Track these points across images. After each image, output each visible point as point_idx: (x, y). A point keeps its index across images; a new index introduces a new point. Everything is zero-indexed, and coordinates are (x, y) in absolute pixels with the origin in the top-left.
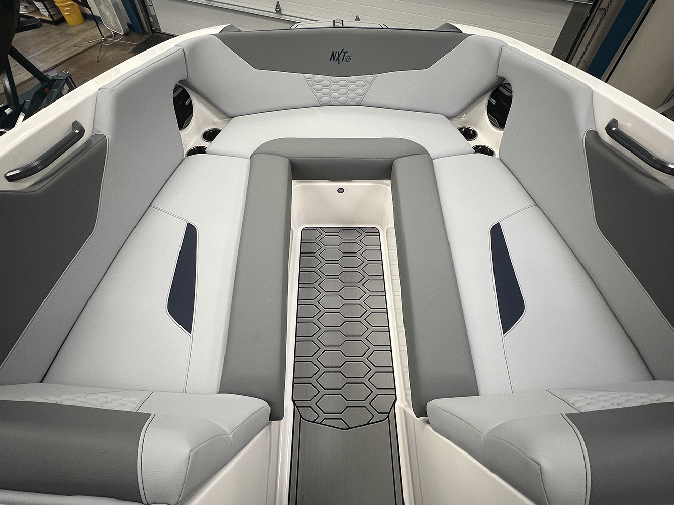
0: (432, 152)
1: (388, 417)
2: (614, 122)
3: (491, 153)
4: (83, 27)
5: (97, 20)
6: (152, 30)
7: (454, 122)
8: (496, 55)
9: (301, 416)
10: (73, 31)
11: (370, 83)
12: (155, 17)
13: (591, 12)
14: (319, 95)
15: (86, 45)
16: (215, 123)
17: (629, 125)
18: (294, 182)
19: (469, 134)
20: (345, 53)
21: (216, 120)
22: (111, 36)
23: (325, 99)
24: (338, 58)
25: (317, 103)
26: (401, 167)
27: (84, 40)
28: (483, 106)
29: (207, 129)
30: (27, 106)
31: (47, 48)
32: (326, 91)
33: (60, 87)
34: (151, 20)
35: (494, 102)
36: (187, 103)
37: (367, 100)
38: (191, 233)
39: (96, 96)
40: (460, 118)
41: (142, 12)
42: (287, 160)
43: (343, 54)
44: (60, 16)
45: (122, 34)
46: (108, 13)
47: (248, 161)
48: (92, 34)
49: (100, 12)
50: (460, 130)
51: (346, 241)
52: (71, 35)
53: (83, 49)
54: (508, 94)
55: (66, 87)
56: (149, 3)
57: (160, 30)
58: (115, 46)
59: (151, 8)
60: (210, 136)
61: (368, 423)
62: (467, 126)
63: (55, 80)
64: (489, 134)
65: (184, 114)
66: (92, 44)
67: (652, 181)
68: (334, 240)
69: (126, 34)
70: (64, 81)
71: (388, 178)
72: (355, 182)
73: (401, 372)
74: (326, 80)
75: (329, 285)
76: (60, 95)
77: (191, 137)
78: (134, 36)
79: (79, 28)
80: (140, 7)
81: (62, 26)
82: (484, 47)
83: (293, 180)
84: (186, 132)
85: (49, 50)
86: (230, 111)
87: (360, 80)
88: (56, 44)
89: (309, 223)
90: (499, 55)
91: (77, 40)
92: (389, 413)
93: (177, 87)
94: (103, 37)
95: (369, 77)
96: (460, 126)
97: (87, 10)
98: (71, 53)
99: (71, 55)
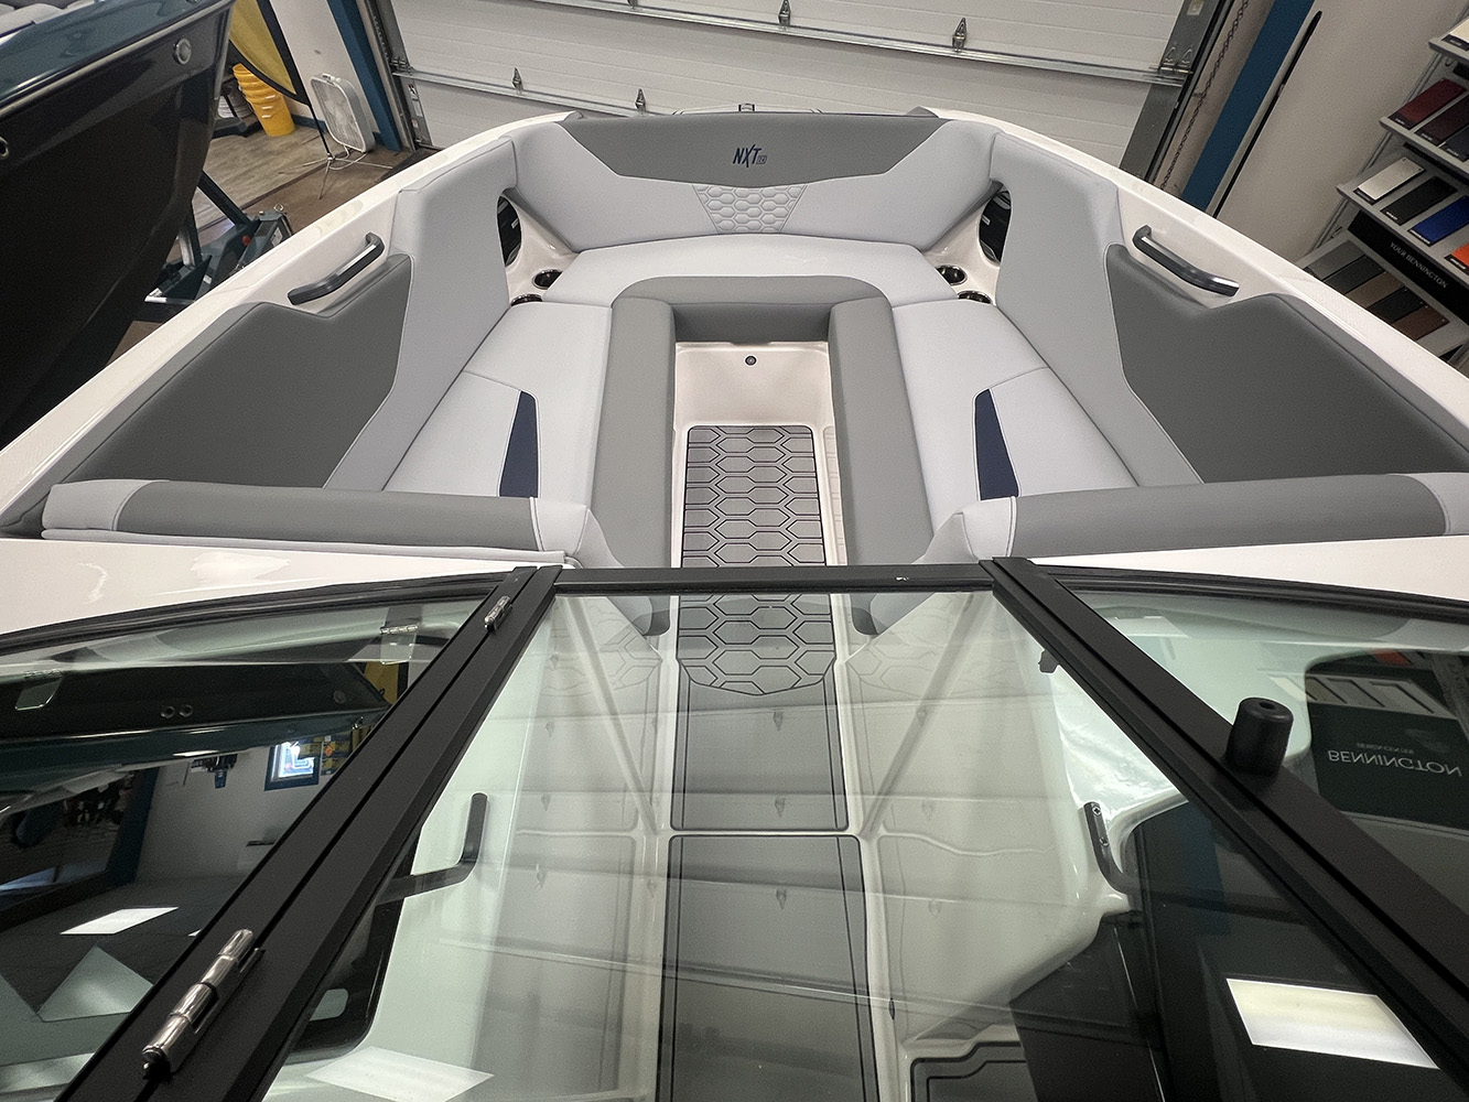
0: (892, 297)
1: (823, 679)
2: (1146, 231)
3: (986, 300)
4: (293, 139)
5: (320, 127)
6: (416, 145)
7: (929, 258)
8: (987, 147)
9: (690, 679)
10: (276, 146)
11: (797, 197)
12: (422, 121)
13: (1180, 99)
14: (717, 216)
15: (300, 170)
16: (552, 262)
17: (1164, 232)
18: (678, 346)
19: (953, 276)
20: (757, 150)
21: (555, 256)
22: (343, 155)
23: (726, 223)
24: (746, 158)
25: (712, 228)
26: (842, 319)
27: (297, 161)
28: (972, 230)
29: (541, 270)
30: (214, 264)
31: (232, 175)
32: (727, 210)
33: (269, 234)
34: (415, 125)
35: (988, 222)
36: (513, 226)
37: (792, 224)
38: (527, 405)
39: (396, 203)
40: (939, 252)
41: (400, 112)
42: (669, 308)
43: (753, 152)
44: (255, 120)
45: (363, 150)
46: (339, 115)
47: (607, 311)
48: (314, 150)
49: (326, 114)
50: (940, 270)
51: (759, 445)
52: (271, 153)
53: (293, 177)
54: (1006, 207)
55: (278, 233)
56: (414, 96)
57: (430, 143)
58: (348, 171)
59: (416, 104)
60: (545, 280)
61: (792, 688)
62: (949, 264)
63: (259, 222)
64: (981, 274)
65: (510, 241)
66: (311, 169)
67: (1189, 303)
68: (741, 444)
69: (369, 151)
70: (275, 223)
71: (825, 339)
72: (773, 346)
73: (844, 621)
74: (728, 193)
75: (731, 507)
76: (268, 247)
77: (519, 277)
78: (384, 154)
79: (284, 142)
80: (397, 103)
81: (256, 138)
82: (970, 136)
83: (677, 341)
84: (514, 269)
85: (235, 179)
86: (577, 241)
87: (779, 192)
88: (245, 169)
89: (700, 419)
90: (991, 149)
91: (283, 162)
92: (824, 675)
93: (501, 200)
94: (331, 156)
95: (794, 189)
96: (939, 265)
97: (304, 110)
98: (275, 183)
99: (274, 187)
